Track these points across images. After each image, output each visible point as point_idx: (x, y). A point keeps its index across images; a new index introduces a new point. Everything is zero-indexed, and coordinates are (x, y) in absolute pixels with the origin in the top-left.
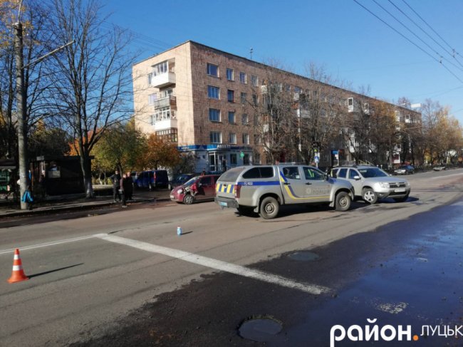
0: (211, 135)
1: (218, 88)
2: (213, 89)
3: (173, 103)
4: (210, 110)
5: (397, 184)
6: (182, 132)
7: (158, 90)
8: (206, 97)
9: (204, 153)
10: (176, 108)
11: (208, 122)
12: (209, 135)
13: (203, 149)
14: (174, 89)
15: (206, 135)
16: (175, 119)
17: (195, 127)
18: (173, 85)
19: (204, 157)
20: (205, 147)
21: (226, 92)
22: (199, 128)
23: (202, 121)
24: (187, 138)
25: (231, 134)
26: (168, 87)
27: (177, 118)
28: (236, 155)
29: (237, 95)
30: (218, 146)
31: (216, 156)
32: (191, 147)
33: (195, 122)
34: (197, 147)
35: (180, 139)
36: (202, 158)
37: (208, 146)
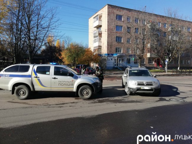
0: (116, 49)
1: (121, 26)
2: (119, 27)
3: (100, 34)
4: (117, 37)
5: (144, 83)
6: (103, 48)
7: (96, 29)
8: (115, 31)
9: (112, 58)
10: (101, 37)
11: (115, 43)
12: (115, 49)
13: (111, 55)
14: (101, 28)
15: (114, 49)
16: (101, 42)
17: (108, 45)
18: (101, 26)
19: (112, 59)
20: (113, 55)
21: (126, 28)
22: (110, 45)
23: (112, 42)
24: (104, 51)
25: (128, 49)
26: (99, 27)
27: (102, 41)
28: (130, 59)
29: (133, 30)
30: (118, 54)
31: (117, 59)
32: (105, 55)
33: (108, 43)
34: (108, 54)
35: (102, 50)
36: (110, 60)
37: (114, 54)
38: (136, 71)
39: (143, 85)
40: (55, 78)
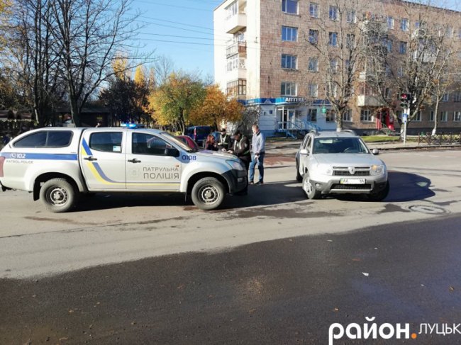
0: (283, 86)
1: (295, 29)
2: (289, 30)
3: (242, 50)
4: (283, 56)
5: (349, 169)
6: (250, 84)
7: (232, 35)
8: (279, 40)
9: (272, 108)
10: (245, 56)
11: (279, 72)
12: (279, 87)
13: (270, 103)
14: (245, 33)
15: (276, 86)
16: (244, 69)
17: (261, 76)
18: (243, 29)
19: (271, 112)
20: (273, 101)
21: (307, 33)
22: (266, 78)
23: (272, 70)
24: (253, 91)
25: (311, 85)
26: (239, 31)
27: (246, 68)
28: (316, 110)
29: (323, 39)
30: (287, 99)
31: (285, 111)
32: (256, 100)
33: (261, 71)
34: (263, 100)
35: (248, 90)
36: (268, 113)
37: (277, 99)
38: (330, 142)
39: (346, 173)
40: (134, 161)
